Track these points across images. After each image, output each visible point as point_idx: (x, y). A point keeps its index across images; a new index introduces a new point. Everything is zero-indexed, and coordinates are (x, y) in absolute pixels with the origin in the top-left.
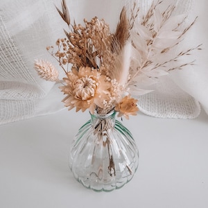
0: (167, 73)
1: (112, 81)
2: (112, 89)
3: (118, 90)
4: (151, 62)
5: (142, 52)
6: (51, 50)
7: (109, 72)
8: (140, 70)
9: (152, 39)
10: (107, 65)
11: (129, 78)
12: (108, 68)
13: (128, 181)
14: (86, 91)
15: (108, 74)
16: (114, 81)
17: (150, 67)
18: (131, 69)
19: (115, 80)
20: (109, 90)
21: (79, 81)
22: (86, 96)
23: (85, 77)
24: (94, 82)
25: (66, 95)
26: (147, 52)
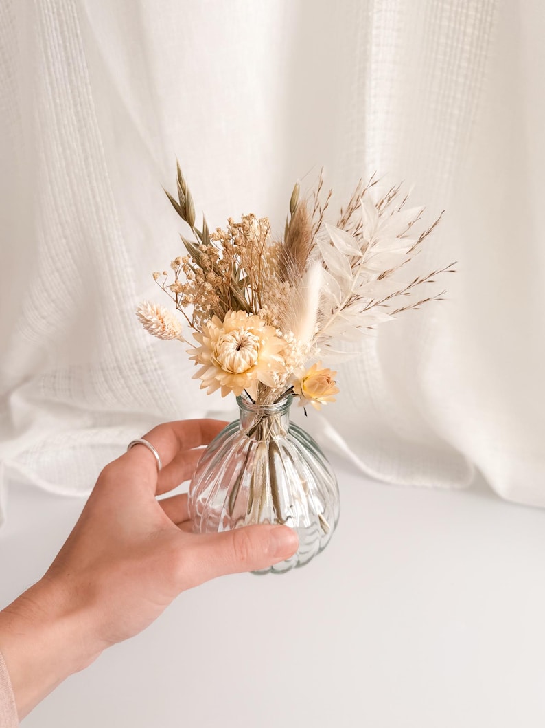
0: (391, 318)
1: (286, 336)
2: (287, 351)
3: (299, 353)
4: (358, 298)
5: (341, 280)
6: (161, 280)
7: (279, 319)
8: (338, 313)
9: (360, 254)
10: (273, 306)
11: (317, 330)
12: (275, 311)
13: (321, 550)
14: (244, 356)
15: (275, 323)
16: (290, 336)
17: (357, 307)
18: (320, 313)
19: (291, 334)
20: (281, 353)
21: (229, 337)
22: (244, 364)
23: (238, 330)
24: (257, 338)
25: (200, 366)
26: (350, 278)
